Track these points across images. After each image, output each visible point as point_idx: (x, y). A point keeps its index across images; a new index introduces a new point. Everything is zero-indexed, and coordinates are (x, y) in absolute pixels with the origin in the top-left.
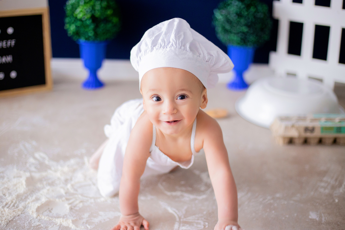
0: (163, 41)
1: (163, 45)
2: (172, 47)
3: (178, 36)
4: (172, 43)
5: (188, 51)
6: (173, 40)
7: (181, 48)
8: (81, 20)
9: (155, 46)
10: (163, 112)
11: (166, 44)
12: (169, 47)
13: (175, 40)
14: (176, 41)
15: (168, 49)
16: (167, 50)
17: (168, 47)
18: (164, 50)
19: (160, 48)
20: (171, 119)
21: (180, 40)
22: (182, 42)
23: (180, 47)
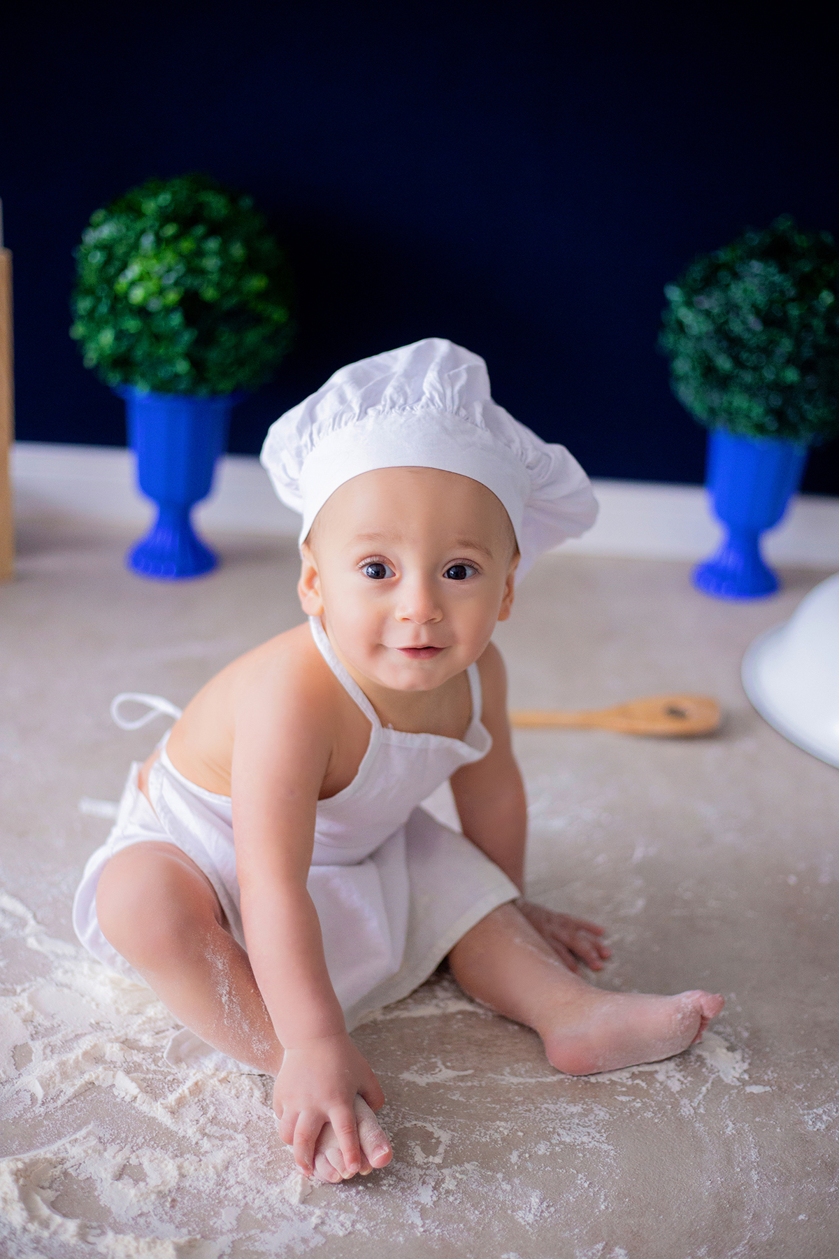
0: (400, 390)
1: (401, 401)
2: (432, 407)
3: (449, 375)
4: (431, 394)
5: (479, 425)
6: (435, 388)
7: (457, 413)
8: (142, 312)
9: (373, 405)
10: (399, 614)
11: (410, 401)
12: (422, 407)
13: (439, 386)
14: (442, 391)
15: (418, 410)
16: (414, 415)
17: (419, 407)
18: (405, 413)
19: (391, 408)
20: (424, 640)
21: (457, 388)
22: (461, 393)
23: (455, 407)
